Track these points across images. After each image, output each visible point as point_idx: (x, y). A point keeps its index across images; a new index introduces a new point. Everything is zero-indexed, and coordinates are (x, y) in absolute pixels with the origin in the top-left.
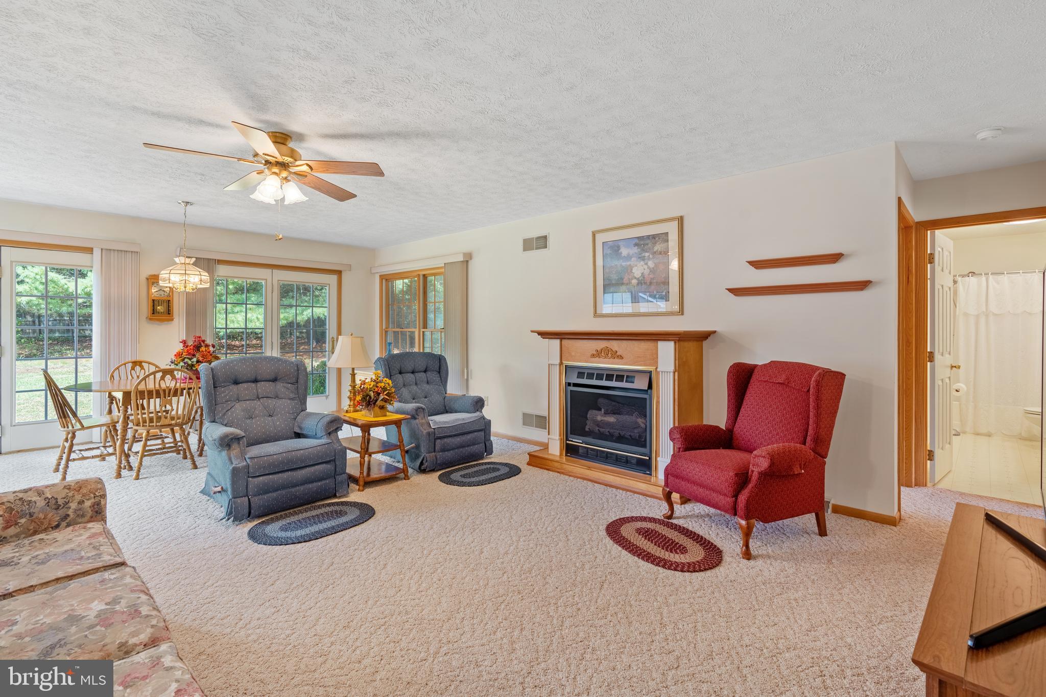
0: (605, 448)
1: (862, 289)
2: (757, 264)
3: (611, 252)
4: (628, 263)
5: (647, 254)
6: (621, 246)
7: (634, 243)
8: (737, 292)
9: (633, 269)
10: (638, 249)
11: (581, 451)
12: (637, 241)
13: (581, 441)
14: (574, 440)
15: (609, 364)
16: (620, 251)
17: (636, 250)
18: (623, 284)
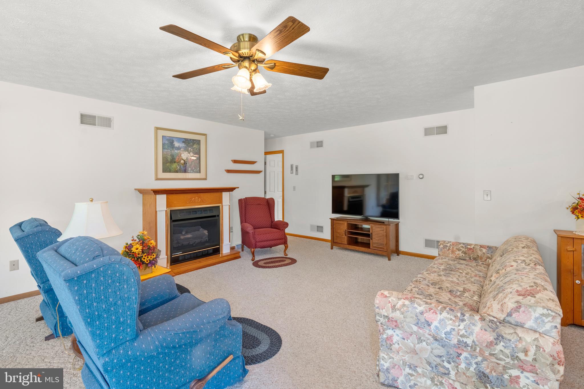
0: (196, 251)
1: (259, 173)
2: (235, 162)
3: (168, 143)
4: (179, 151)
5: (190, 149)
6: (175, 141)
7: (183, 141)
8: (229, 171)
9: (182, 155)
10: (185, 144)
11: (180, 259)
12: (184, 140)
13: (181, 253)
14: (176, 254)
15: (203, 205)
16: (174, 143)
17: (183, 145)
18: (175, 162)
